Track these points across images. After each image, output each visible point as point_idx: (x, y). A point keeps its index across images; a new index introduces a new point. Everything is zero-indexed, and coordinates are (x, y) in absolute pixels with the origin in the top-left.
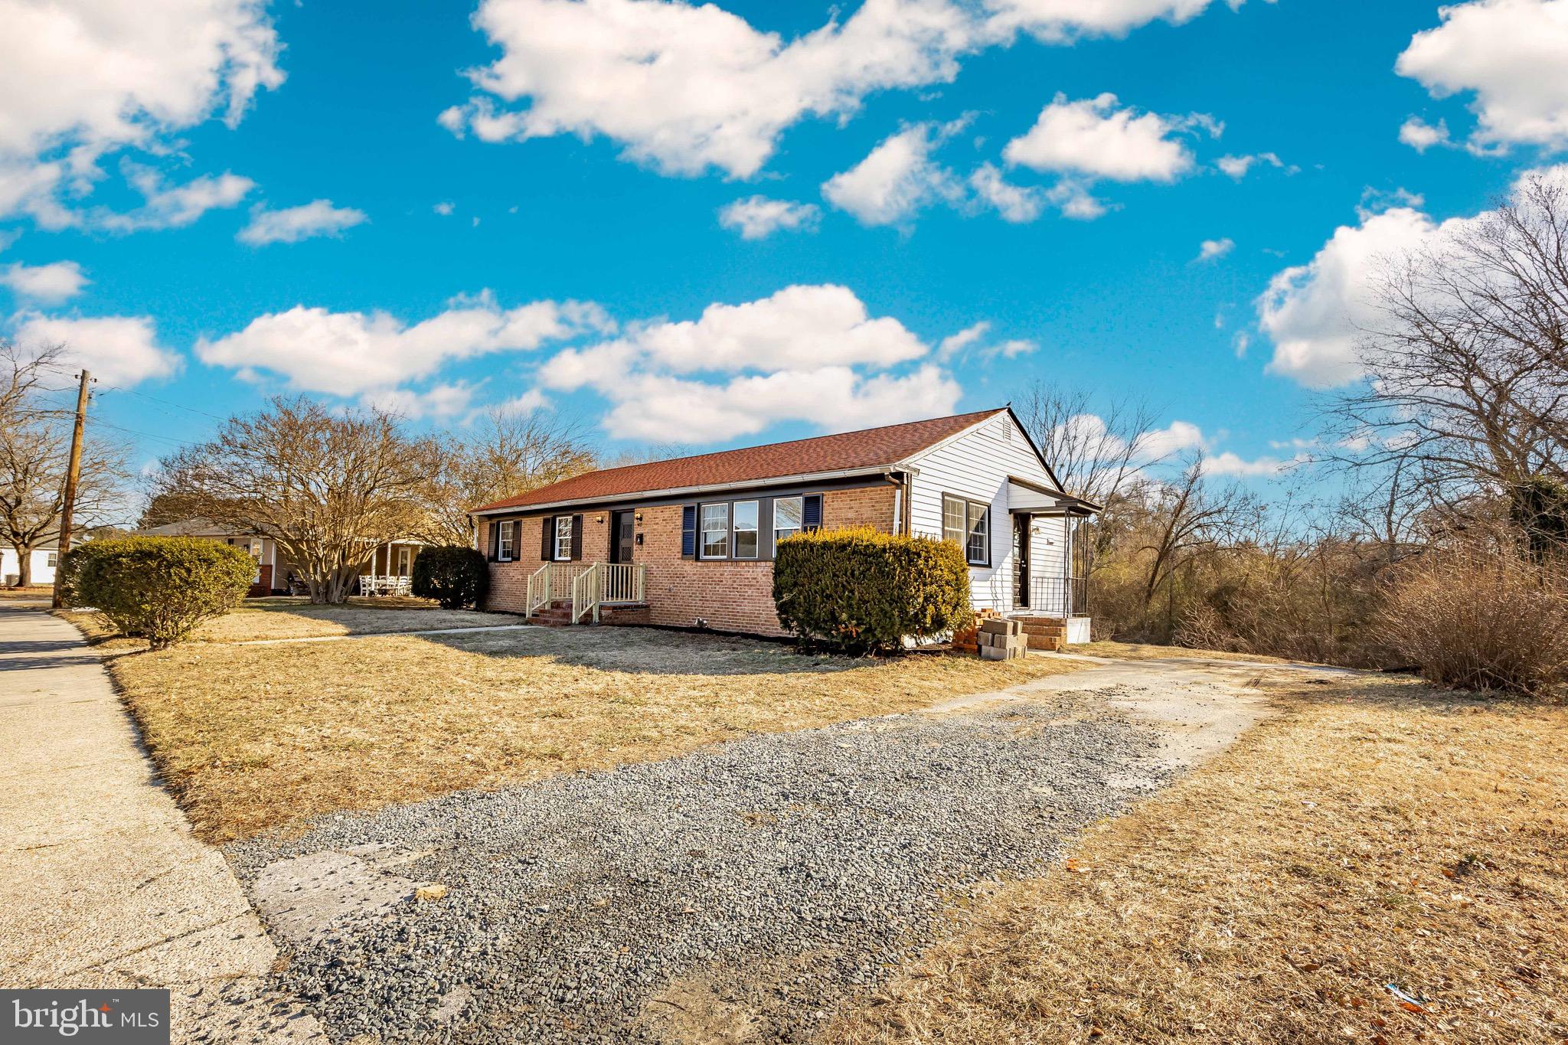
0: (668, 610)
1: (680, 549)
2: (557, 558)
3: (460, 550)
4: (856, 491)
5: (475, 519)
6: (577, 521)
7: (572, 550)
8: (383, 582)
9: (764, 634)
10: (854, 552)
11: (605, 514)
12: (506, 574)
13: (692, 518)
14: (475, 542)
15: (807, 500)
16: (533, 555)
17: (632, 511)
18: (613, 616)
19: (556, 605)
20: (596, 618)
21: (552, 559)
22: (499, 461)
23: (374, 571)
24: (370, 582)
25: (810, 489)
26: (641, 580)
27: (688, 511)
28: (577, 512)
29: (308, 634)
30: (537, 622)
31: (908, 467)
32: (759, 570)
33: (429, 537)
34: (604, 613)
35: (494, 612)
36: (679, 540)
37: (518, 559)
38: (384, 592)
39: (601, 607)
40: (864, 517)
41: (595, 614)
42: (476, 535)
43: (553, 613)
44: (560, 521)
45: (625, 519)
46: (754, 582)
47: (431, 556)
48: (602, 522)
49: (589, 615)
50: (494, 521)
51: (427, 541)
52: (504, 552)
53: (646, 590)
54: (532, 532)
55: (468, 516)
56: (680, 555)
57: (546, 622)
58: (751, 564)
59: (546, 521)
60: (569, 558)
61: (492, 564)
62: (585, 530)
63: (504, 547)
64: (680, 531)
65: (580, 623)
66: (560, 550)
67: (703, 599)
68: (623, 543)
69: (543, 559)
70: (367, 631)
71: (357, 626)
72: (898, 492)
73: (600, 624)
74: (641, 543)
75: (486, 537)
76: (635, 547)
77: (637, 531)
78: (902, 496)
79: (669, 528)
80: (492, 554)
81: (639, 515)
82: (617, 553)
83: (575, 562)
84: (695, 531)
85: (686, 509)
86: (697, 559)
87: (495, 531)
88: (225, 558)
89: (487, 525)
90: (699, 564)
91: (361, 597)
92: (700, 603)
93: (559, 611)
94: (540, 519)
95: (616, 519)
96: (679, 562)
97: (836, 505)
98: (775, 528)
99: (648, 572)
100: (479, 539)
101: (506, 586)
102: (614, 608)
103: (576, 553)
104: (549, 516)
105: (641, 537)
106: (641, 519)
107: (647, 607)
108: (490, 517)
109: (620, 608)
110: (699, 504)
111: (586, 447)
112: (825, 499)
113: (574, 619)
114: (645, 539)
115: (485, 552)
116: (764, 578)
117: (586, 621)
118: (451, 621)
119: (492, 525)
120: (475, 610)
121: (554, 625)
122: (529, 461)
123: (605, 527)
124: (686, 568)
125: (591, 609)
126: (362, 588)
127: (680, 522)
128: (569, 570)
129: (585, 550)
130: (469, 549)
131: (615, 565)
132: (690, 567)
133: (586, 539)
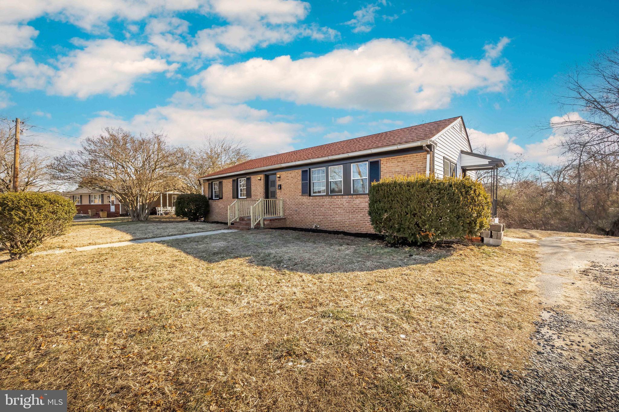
0: (296, 221)
1: (300, 191)
2: (239, 197)
3: (196, 195)
4: (401, 158)
5: (202, 182)
6: (249, 180)
7: (247, 193)
8: (166, 209)
9: (348, 232)
10: (431, 188)
11: (262, 176)
12: (217, 206)
13: (306, 176)
14: (202, 192)
15: (371, 164)
16: (229, 196)
17: (275, 174)
18: (270, 224)
19: (242, 219)
20: (262, 225)
21: (237, 198)
22: (210, 157)
23: (162, 205)
24: (161, 210)
25: (372, 158)
26: (281, 206)
27: (304, 172)
28: (248, 176)
29: (118, 240)
30: (234, 228)
31: (433, 142)
32: (344, 200)
33: (183, 190)
34: (266, 223)
35: (213, 222)
36: (300, 187)
37: (222, 198)
38: (166, 214)
39: (264, 220)
40: (406, 170)
41: (262, 223)
42: (203, 189)
43: (241, 223)
44: (240, 180)
45: (271, 178)
46: (341, 206)
47: (183, 198)
48: (260, 180)
49: (259, 224)
50: (210, 182)
51: (182, 192)
52: (215, 195)
53: (284, 211)
54: (228, 185)
55: (198, 180)
56: (301, 194)
57: (237, 228)
58: (340, 197)
59: (234, 181)
60: (246, 197)
61: (210, 201)
62: (252, 184)
63: (215, 193)
64: (300, 182)
65: (255, 228)
66: (241, 194)
67: (314, 215)
68: (271, 189)
69: (233, 198)
70: (150, 236)
71: (146, 234)
72: (428, 156)
73: (264, 228)
74: (281, 189)
75: (207, 189)
76: (277, 191)
77: (278, 183)
78: (430, 158)
79: (295, 181)
80: (210, 197)
81: (279, 176)
82: (269, 193)
83: (249, 199)
84: (308, 182)
85: (303, 172)
86: (310, 195)
87: (211, 186)
88: (51, 203)
89: (207, 184)
90: (311, 198)
91: (157, 216)
92: (312, 217)
93: (244, 222)
94: (231, 180)
95: (267, 177)
96: (300, 197)
97: (388, 165)
98: (352, 179)
99: (284, 202)
100: (204, 191)
101: (217, 210)
102: (271, 220)
103: (249, 194)
104: (235, 178)
105: (280, 186)
106: (280, 177)
107: (285, 219)
108: (208, 180)
109: (273, 220)
110: (310, 169)
111: (246, 151)
112: (382, 162)
113: (252, 226)
114: (282, 187)
115: (207, 196)
116: (347, 204)
117: (257, 227)
118: (192, 229)
119: (209, 184)
120: (204, 221)
121: (242, 230)
122: (223, 158)
123: (262, 182)
124: (304, 200)
125: (260, 221)
126: (158, 212)
127: (300, 178)
128: (246, 203)
129: (253, 193)
130: (200, 195)
131: (268, 200)
132: (306, 199)
133: (253, 188)
